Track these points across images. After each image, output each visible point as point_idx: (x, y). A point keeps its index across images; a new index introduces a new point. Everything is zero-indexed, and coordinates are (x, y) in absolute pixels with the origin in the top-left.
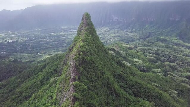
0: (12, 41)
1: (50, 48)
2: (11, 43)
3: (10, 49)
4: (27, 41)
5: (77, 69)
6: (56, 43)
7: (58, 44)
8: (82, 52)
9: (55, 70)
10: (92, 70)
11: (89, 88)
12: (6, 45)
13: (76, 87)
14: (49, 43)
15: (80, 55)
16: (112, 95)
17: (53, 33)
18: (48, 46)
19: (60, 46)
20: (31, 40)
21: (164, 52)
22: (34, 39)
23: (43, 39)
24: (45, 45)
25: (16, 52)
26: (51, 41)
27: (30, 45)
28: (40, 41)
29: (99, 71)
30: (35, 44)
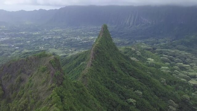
0: (47, 38)
1: (80, 46)
2: (47, 40)
3: (47, 45)
4: (60, 38)
5: (94, 55)
6: (85, 41)
7: (87, 42)
8: (97, 47)
9: (84, 59)
10: (102, 56)
11: (99, 64)
12: (43, 42)
13: (93, 62)
14: (80, 42)
15: (96, 48)
16: (112, 70)
17: (83, 32)
18: (78, 44)
19: (89, 44)
20: (64, 38)
21: (181, 54)
22: (66, 38)
23: (74, 38)
24: (75, 43)
25: (51, 48)
26: (81, 40)
27: (63, 42)
28: (71, 40)
29: (106, 57)
30: (67, 42)
